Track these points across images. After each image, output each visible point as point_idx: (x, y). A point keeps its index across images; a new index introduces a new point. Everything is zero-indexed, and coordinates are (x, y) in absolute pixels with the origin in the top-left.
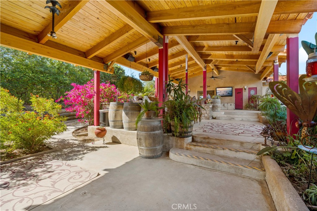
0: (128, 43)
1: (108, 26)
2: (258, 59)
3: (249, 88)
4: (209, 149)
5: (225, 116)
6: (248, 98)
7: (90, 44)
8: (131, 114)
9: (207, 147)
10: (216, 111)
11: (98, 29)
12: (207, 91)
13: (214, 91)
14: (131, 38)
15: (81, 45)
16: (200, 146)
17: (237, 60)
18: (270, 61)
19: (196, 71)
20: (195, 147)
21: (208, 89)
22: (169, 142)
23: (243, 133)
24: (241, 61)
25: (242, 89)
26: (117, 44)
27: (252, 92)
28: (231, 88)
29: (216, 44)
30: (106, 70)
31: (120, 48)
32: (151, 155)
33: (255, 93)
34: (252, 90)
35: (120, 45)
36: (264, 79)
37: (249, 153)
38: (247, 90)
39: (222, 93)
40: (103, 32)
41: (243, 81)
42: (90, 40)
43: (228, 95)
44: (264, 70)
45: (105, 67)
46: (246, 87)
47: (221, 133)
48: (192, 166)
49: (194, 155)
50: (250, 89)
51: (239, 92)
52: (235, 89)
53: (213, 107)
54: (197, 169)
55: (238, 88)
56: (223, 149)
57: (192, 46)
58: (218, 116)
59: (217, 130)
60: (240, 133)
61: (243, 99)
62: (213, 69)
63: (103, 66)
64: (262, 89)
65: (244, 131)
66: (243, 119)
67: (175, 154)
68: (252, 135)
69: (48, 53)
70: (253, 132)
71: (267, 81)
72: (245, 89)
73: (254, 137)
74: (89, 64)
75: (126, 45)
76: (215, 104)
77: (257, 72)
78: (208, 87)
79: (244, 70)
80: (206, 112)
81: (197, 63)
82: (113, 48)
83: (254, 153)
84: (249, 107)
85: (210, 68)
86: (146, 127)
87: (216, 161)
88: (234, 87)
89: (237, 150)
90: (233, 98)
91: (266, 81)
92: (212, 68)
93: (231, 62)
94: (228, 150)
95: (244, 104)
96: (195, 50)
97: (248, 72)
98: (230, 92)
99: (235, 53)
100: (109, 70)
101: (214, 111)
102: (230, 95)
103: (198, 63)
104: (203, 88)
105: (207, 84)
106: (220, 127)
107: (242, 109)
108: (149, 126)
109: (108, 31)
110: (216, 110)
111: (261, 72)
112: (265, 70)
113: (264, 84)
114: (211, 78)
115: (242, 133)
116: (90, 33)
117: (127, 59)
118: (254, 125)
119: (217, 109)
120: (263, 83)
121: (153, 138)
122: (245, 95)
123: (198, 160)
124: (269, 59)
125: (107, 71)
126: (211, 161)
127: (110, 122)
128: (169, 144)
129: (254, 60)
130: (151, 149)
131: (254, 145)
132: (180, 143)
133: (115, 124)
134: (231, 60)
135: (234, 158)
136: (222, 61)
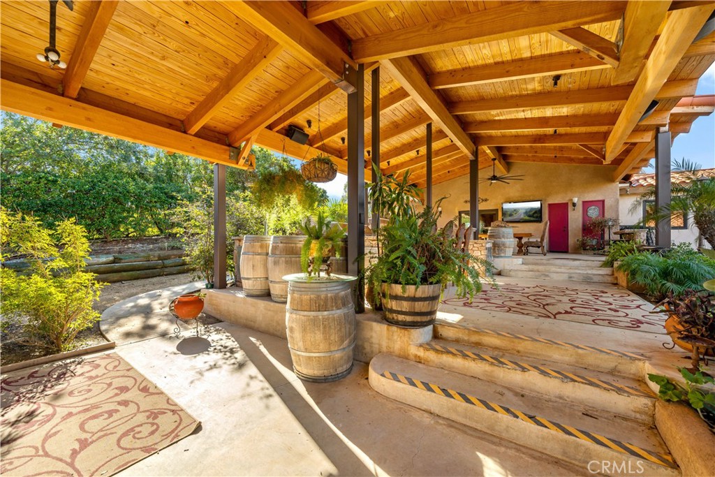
0: (276, 92)
1: (217, 45)
2: (614, 124)
3: (584, 202)
4: (480, 364)
5: (524, 267)
6: (581, 226)
7: (187, 98)
8: (286, 262)
9: (474, 360)
10: (501, 257)
11: (197, 54)
12: (480, 211)
13: (497, 210)
14: (281, 78)
15: (168, 102)
16: (454, 354)
17: (555, 131)
18: (646, 129)
19: (454, 166)
20: (440, 355)
21: (482, 206)
23: (570, 313)
24: (566, 134)
25: (566, 204)
26: (252, 97)
27: (593, 213)
29: (502, 91)
30: (235, 161)
31: (261, 106)
32: (321, 372)
33: (599, 214)
34: (593, 207)
35: (260, 100)
36: (623, 179)
37: (608, 390)
38: (579, 208)
40: (208, 61)
41: (569, 186)
42: (186, 88)
44: (626, 156)
45: (232, 154)
46: (575, 200)
47: (510, 310)
48: (426, 415)
49: (435, 383)
50: (586, 205)
52: (550, 205)
53: (495, 245)
54: (439, 427)
55: (556, 202)
56: (522, 369)
57: (441, 101)
58: (507, 267)
59: (500, 302)
61: (569, 229)
62: (494, 160)
63: (228, 153)
64: (618, 203)
65: (572, 308)
66: (572, 275)
67: (383, 375)
68: (593, 321)
69: (89, 119)
70: (597, 310)
71: (631, 183)
72: (574, 205)
74: (193, 147)
75: (275, 99)
76: (499, 240)
77: (608, 161)
78: (484, 203)
79: (571, 160)
81: (454, 144)
82: (244, 106)
83: (625, 392)
84: (582, 248)
85: (486, 157)
86: (306, 297)
87: (498, 409)
88: (545, 200)
90: (545, 225)
91: (628, 185)
92: (493, 157)
93: (540, 139)
95: (572, 240)
96: (448, 109)
97: (581, 163)
99: (549, 112)
100: (242, 161)
101: (498, 257)
102: (535, 219)
103: (459, 144)
104: (469, 204)
105: (481, 194)
107: (566, 252)
108: (312, 296)
109: (221, 60)
110: (502, 255)
111: (618, 162)
112: (628, 157)
113: (623, 193)
114: (489, 179)
115: (567, 312)
116: (179, 67)
117: (291, 139)
118: (603, 292)
119: (504, 252)
120: (620, 190)
121: (325, 327)
122: (575, 219)
123: (444, 400)
124: (644, 123)
125: (237, 163)
127: (243, 281)
128: (372, 343)
129: (604, 129)
130: (319, 357)
131: (620, 361)
132: (399, 343)
133: (254, 286)
134: (539, 133)
135: (558, 400)
136: (516, 136)
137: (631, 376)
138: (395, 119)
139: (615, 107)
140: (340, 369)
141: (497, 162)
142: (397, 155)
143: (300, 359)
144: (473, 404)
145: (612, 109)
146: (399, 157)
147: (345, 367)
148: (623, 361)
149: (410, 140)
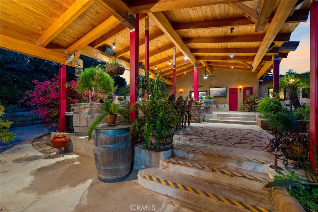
2: (257, 53)
3: (244, 88)
4: (193, 169)
5: (218, 118)
6: (243, 99)
7: (39, 26)
9: (190, 167)
10: (208, 113)
16: (181, 164)
19: (187, 70)
20: (174, 165)
22: (141, 156)
24: (237, 56)
25: (237, 89)
27: (248, 93)
28: (225, 88)
34: (248, 90)
35: (83, 30)
36: (260, 78)
37: (251, 179)
38: (242, 90)
39: (215, 94)
41: (238, 80)
43: (222, 95)
47: (211, 143)
49: (170, 180)
51: (234, 92)
52: (229, 89)
55: (233, 88)
56: (213, 171)
59: (206, 138)
60: (235, 143)
61: (238, 100)
62: (205, 67)
63: (66, 58)
64: (258, 89)
65: (240, 140)
67: (144, 178)
70: (252, 141)
72: (240, 89)
73: (255, 149)
74: (44, 54)
76: (207, 105)
77: (254, 70)
78: (201, 87)
79: (239, 69)
80: (197, 115)
83: (259, 180)
87: (200, 193)
88: (228, 87)
89: (234, 174)
90: (228, 98)
91: (262, 81)
93: (225, 58)
94: (219, 172)
95: (239, 105)
96: (183, 42)
97: (243, 70)
98: (223, 93)
100: (74, 63)
102: (223, 95)
103: (189, 59)
105: (200, 83)
106: (212, 133)
107: (237, 111)
115: (239, 143)
117: (104, 52)
118: (252, 130)
119: (210, 111)
122: (240, 96)
123: (174, 190)
126: (194, 193)
127: (74, 128)
128: (141, 160)
129: (252, 54)
130: (111, 169)
131: (257, 165)
132: (155, 159)
133: (80, 130)
134: (225, 56)
135: (229, 185)
136: (215, 56)
137: (262, 172)
138: (159, 45)
139: (257, 45)
140: (123, 174)
141: (207, 68)
142: (160, 63)
143: (100, 171)
144: (188, 191)
145: (256, 46)
146: (161, 64)
147: (126, 173)
148: (259, 164)
149: (166, 56)
